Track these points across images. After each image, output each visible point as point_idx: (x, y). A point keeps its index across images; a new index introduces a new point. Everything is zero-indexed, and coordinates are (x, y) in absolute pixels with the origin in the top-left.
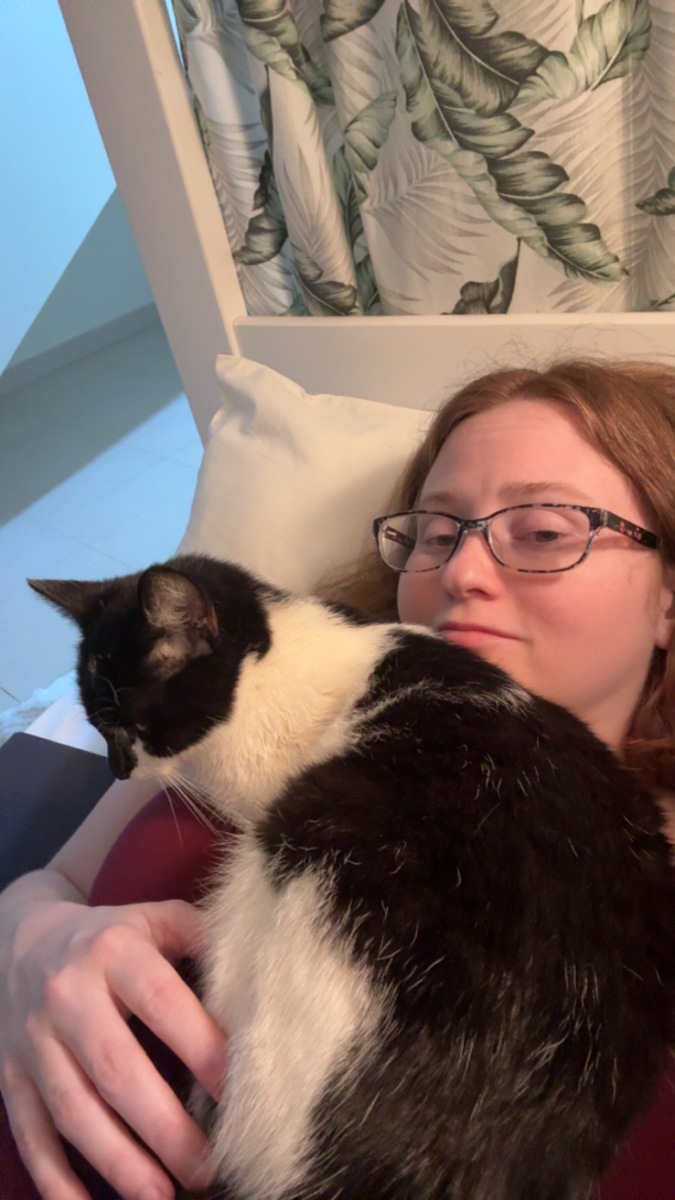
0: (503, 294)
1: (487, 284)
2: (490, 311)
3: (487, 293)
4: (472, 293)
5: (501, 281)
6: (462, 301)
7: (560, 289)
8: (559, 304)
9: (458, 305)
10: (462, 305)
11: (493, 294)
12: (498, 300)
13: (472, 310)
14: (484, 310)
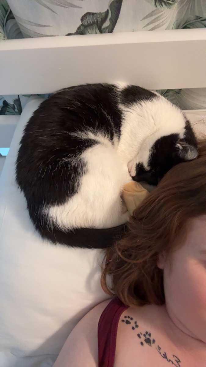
0: (111, 19)
1: (100, 14)
2: (101, 32)
3: (99, 19)
4: (90, 19)
5: (110, 11)
6: (82, 25)
7: (150, 15)
8: (148, 24)
9: (79, 28)
10: (82, 28)
11: (104, 20)
12: (107, 24)
13: (90, 31)
14: (98, 31)
